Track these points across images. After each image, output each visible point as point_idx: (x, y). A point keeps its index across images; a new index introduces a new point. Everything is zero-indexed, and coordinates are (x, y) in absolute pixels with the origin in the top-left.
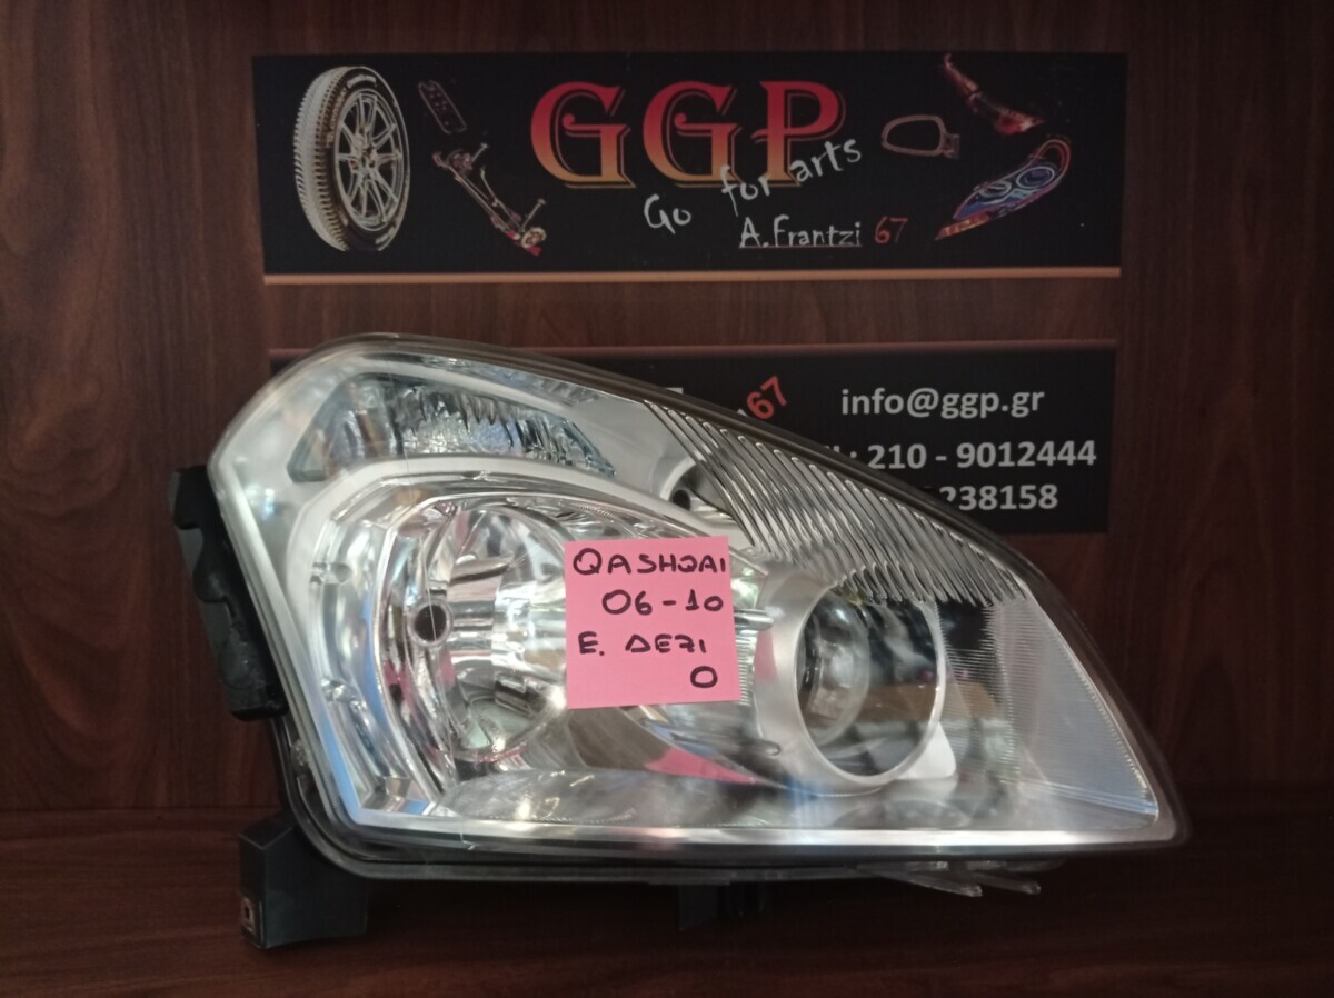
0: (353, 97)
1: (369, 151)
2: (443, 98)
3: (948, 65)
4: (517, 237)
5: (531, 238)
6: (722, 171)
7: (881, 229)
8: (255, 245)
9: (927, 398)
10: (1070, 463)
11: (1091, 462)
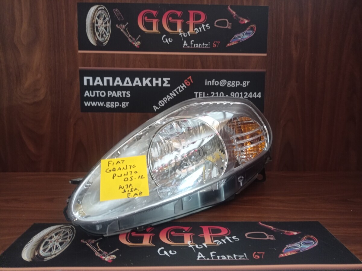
0: (99, 12)
1: (102, 24)
2: (118, 13)
3: (229, 8)
4: (134, 44)
5: (137, 44)
6: (179, 30)
7: (214, 44)
8: (76, 44)
9: (224, 82)
10: (255, 97)
11: (260, 97)
